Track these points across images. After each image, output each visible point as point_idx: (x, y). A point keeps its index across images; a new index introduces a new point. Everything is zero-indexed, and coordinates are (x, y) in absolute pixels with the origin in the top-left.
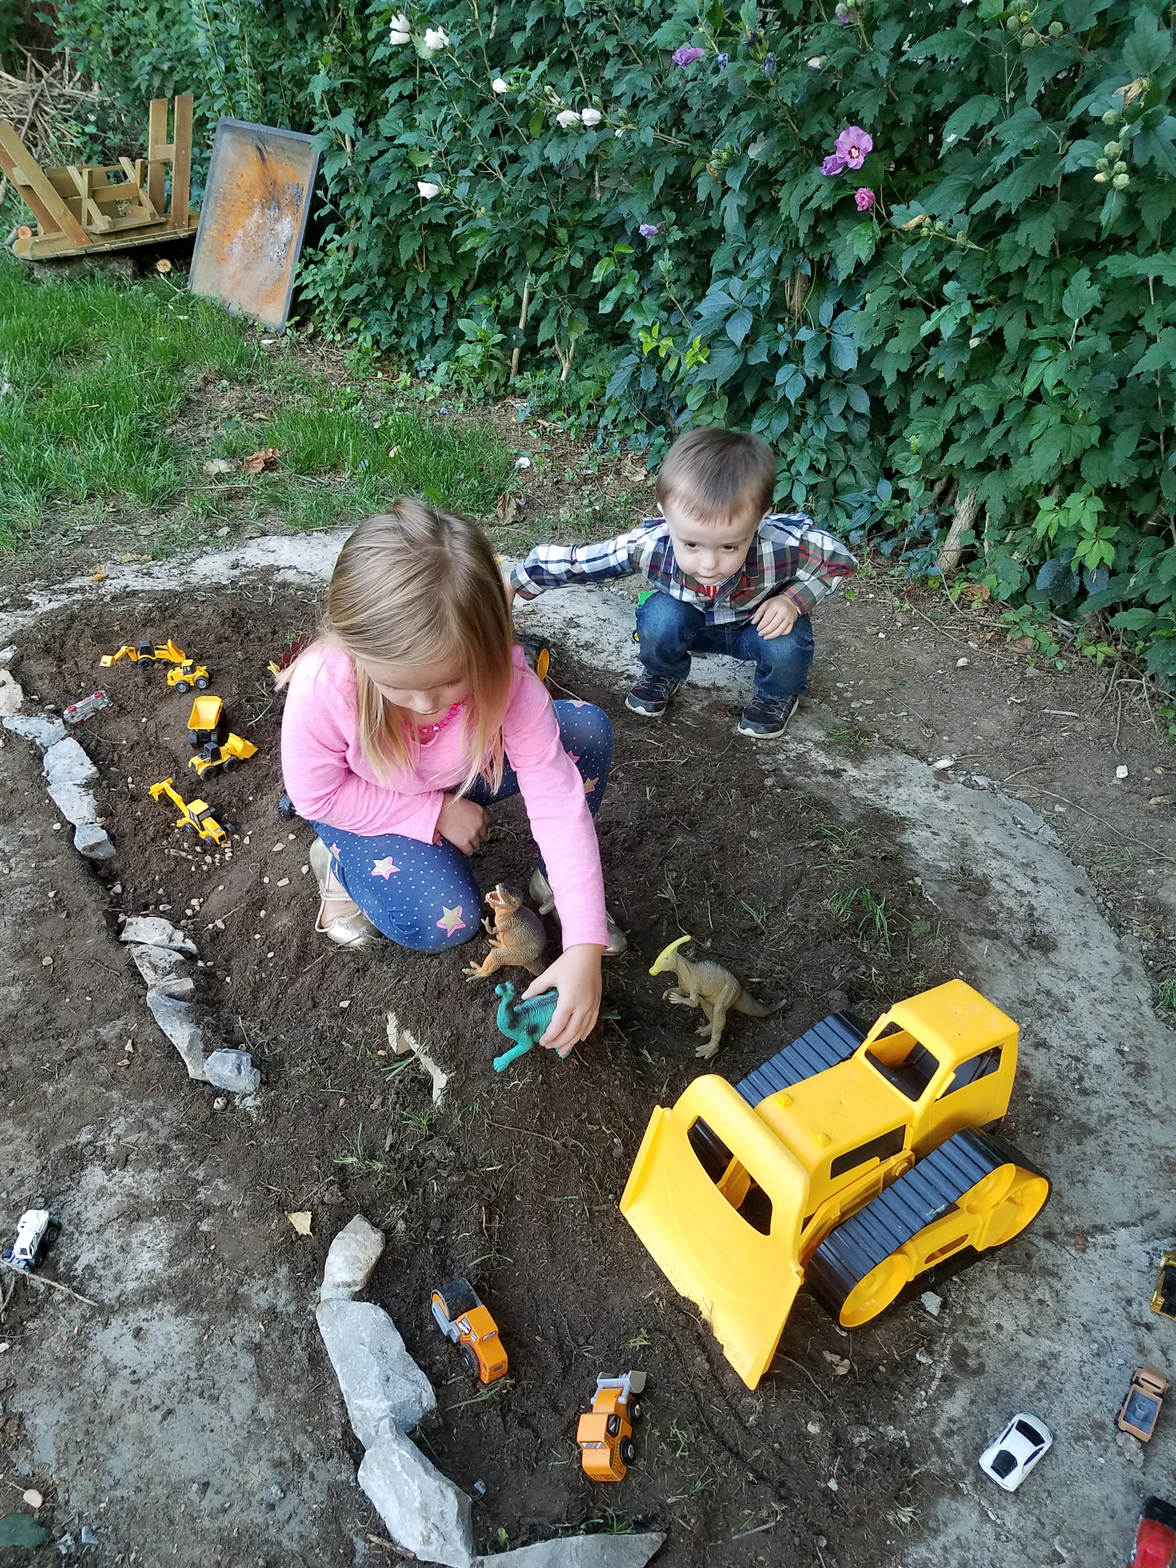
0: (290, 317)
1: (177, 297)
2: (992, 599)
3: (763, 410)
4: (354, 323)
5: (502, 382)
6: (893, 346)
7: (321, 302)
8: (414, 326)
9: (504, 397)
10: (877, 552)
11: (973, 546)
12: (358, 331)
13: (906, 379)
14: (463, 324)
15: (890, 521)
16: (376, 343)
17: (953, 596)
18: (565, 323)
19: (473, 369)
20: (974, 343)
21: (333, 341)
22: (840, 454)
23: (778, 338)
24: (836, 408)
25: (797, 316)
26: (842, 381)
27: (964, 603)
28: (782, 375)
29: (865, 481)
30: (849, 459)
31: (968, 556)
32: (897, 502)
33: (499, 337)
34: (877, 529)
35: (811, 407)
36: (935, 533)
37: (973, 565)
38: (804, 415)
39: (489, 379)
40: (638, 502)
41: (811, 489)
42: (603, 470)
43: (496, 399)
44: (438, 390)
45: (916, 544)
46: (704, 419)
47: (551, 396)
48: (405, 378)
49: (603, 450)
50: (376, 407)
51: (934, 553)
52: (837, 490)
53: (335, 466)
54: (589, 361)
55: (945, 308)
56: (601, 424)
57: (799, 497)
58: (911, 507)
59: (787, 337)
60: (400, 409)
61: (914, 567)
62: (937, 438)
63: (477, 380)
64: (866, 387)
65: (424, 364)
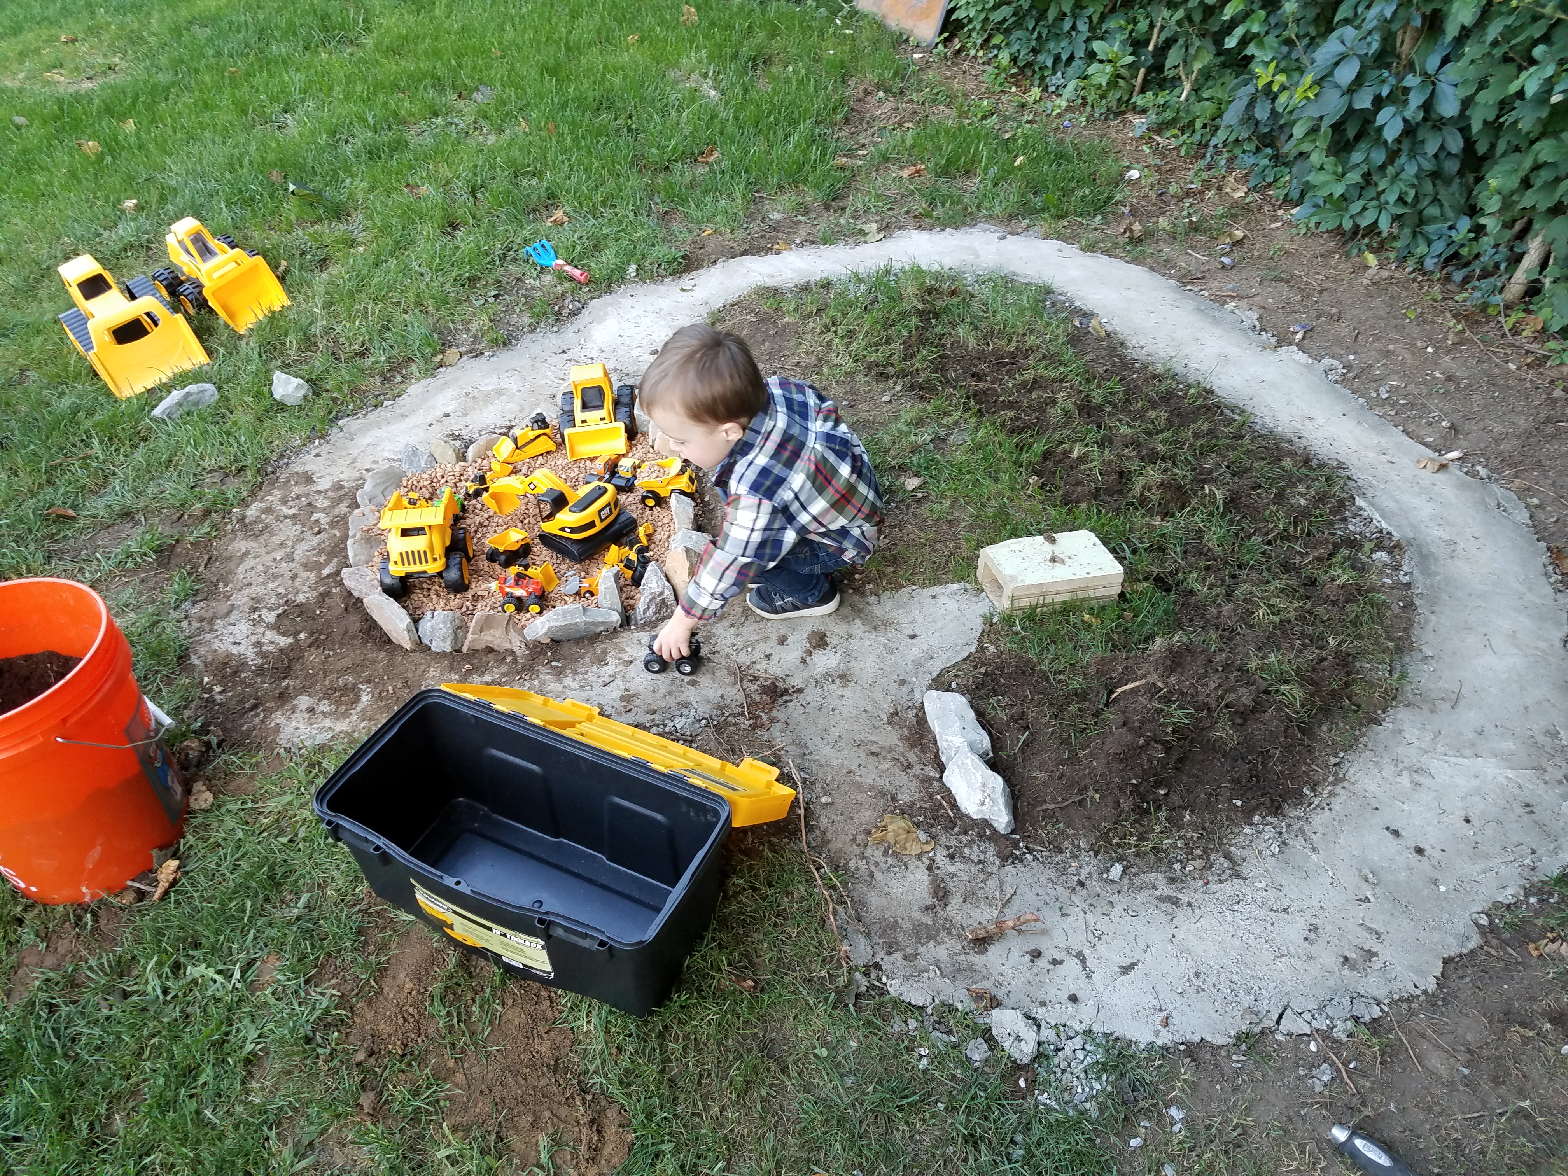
0: (941, 33)
1: (844, 12)
2: (1544, 330)
4: (997, 40)
5: (1125, 98)
6: (1482, 96)
7: (970, 21)
8: (1051, 45)
9: (1124, 113)
10: (1448, 279)
11: (1537, 281)
12: (999, 48)
13: (1494, 127)
14: (1096, 45)
15: (1464, 251)
16: (1014, 59)
17: (1508, 323)
18: (1192, 51)
19: (1099, 88)
20: (1555, 99)
21: (975, 57)
22: (1428, 187)
23: (1383, 82)
25: (1404, 62)
26: (1438, 123)
27: (1516, 331)
29: (1450, 213)
30: (1437, 193)
31: (1533, 290)
32: (1472, 235)
33: (1130, 59)
34: (1453, 259)
35: (1406, 145)
36: (1503, 266)
37: (1536, 299)
38: (1399, 150)
39: (1114, 96)
40: (1234, 217)
41: (1397, 218)
42: (1206, 185)
43: (1117, 115)
44: (1064, 104)
45: (1485, 274)
46: (1306, 147)
47: (1169, 115)
48: (1036, 92)
49: (1210, 167)
50: (1007, 119)
51: (1500, 284)
52: (1422, 221)
53: (968, 172)
54: (1210, 83)
55: (1533, 69)
56: (1212, 143)
57: (1384, 224)
58: (1487, 242)
59: (1393, 81)
60: (1028, 122)
61: (1478, 294)
62: (1514, 182)
63: (1102, 97)
64: (1461, 130)
65: (1055, 80)
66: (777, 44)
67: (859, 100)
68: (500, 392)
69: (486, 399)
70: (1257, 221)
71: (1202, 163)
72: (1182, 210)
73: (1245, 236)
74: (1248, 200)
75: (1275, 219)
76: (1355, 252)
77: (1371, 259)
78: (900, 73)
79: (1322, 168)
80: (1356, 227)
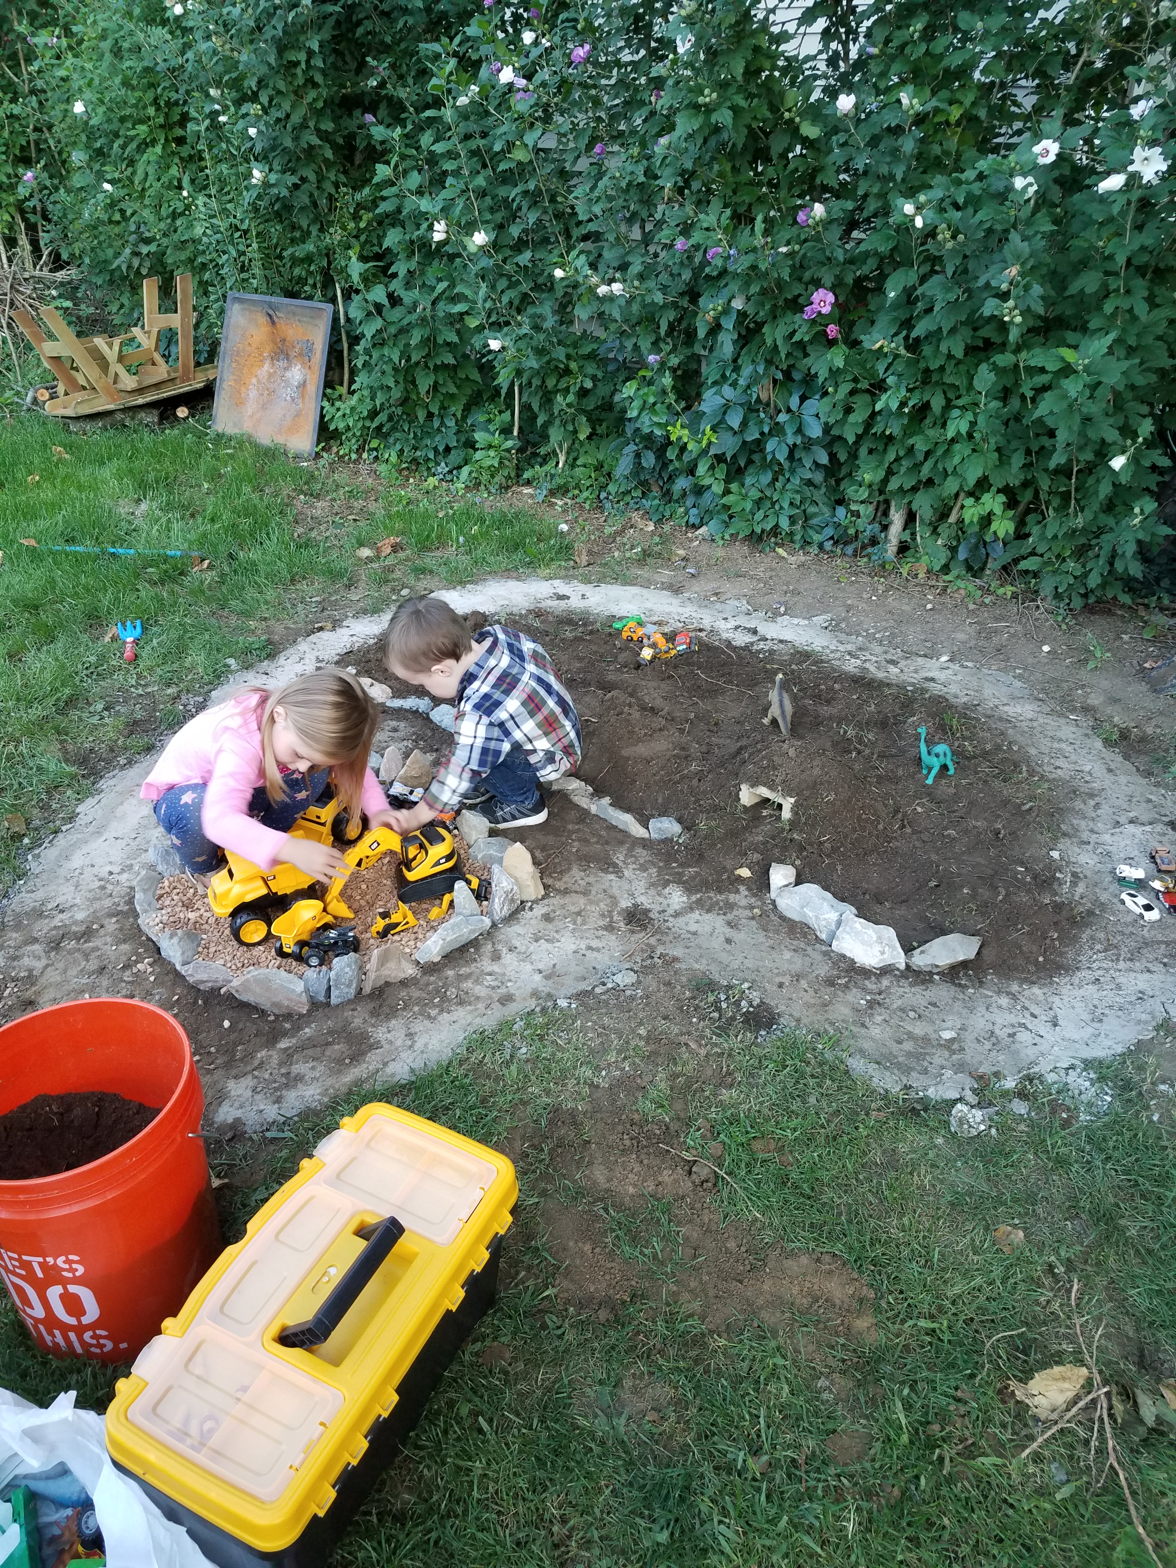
0: (319, 442)
1: (211, 437)
2: (930, 571)
3: (754, 469)
4: (373, 444)
6: (852, 418)
8: (428, 441)
9: (511, 487)
10: (843, 553)
11: (905, 541)
12: (376, 450)
14: (478, 436)
15: (851, 531)
17: (904, 571)
21: (359, 460)
22: (808, 493)
23: (762, 422)
24: (806, 463)
26: (808, 444)
28: (771, 445)
29: (827, 508)
32: (853, 519)
34: (842, 538)
36: (879, 536)
41: (792, 519)
44: (463, 486)
45: (870, 544)
46: (707, 481)
47: (559, 481)
48: (432, 481)
51: (882, 548)
56: (603, 496)
57: (784, 523)
58: (862, 521)
59: (769, 420)
60: (449, 502)
61: (875, 558)
62: (881, 473)
71: (607, 512)
72: (621, 546)
73: (687, 554)
76: (767, 549)
77: (782, 552)
79: (728, 492)
80: (763, 531)
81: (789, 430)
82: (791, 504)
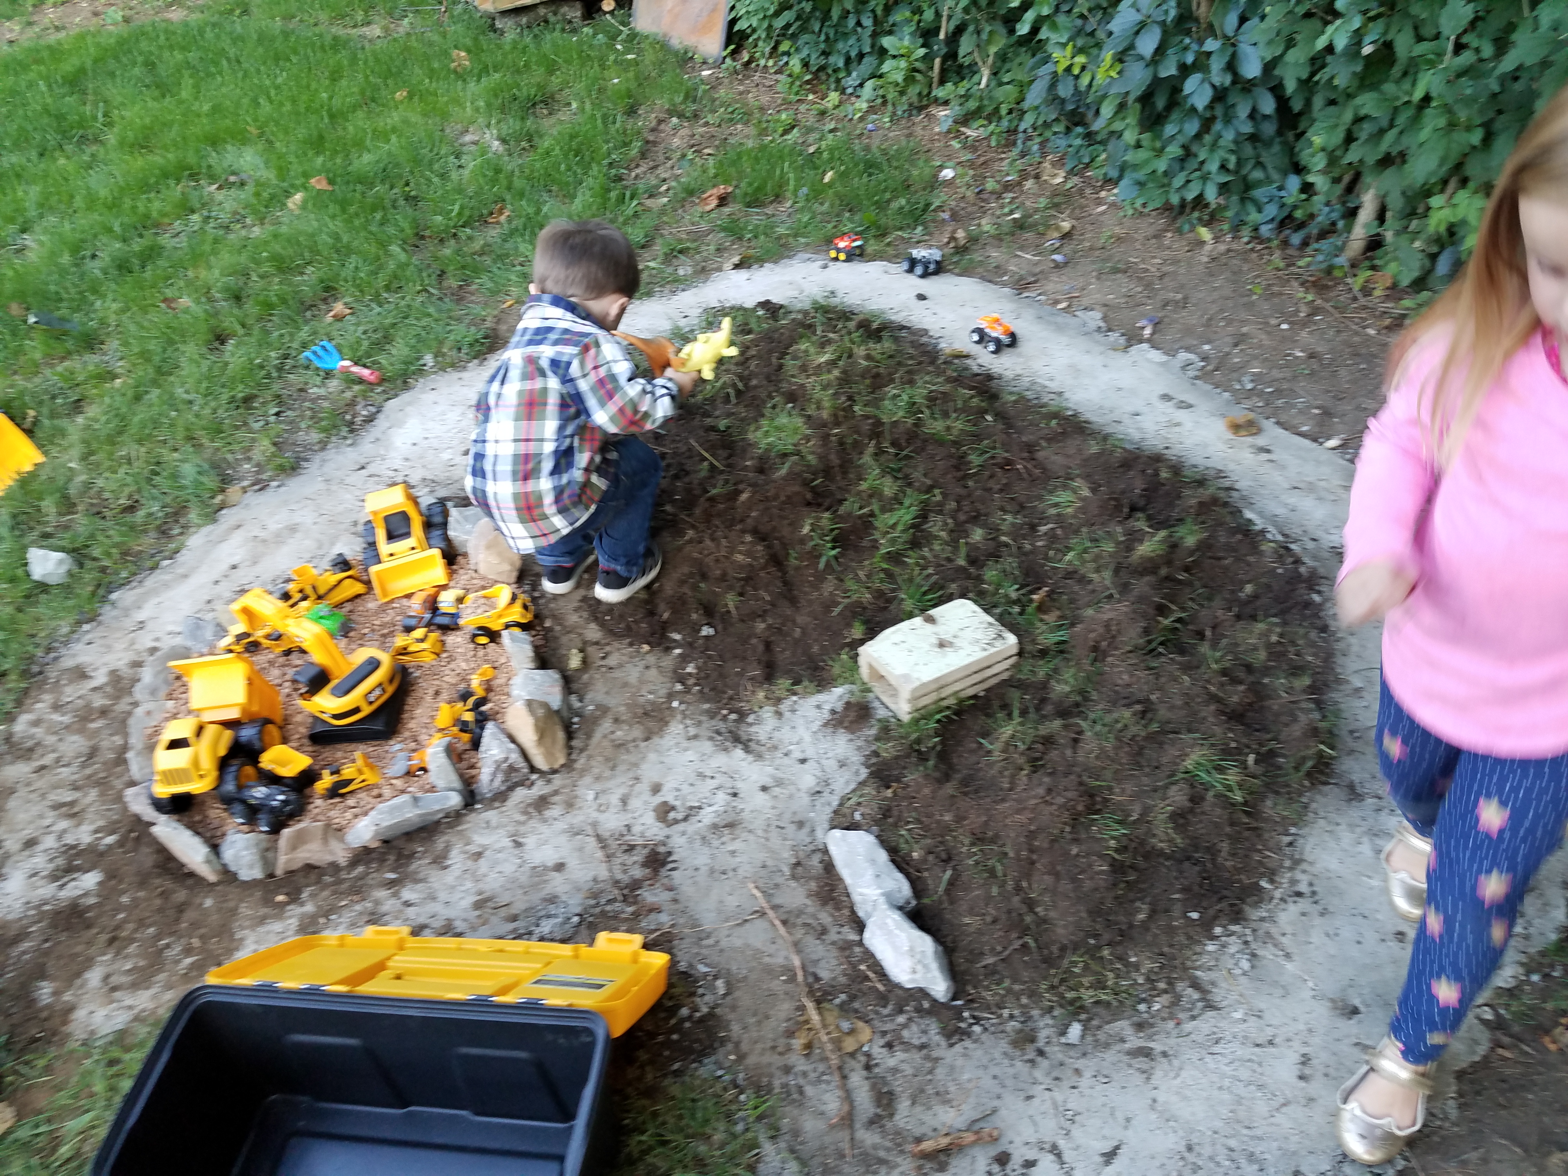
0: (727, 46)
1: (623, 36)
2: (1394, 286)
3: (1175, 115)
4: (785, 46)
5: (925, 92)
6: (1292, 56)
7: (754, 31)
8: (840, 45)
9: (927, 106)
10: (1285, 243)
11: (1378, 235)
12: (788, 54)
13: (1307, 85)
14: (887, 42)
15: (1298, 214)
16: (806, 64)
17: (1357, 283)
18: (984, 36)
19: (897, 84)
20: (1367, 50)
21: (765, 66)
22: (1249, 151)
23: (1186, 49)
24: (1243, 111)
26: (1247, 87)
27: (1367, 291)
28: (1191, 84)
29: (1275, 176)
30: (1258, 156)
31: (1374, 244)
32: (1304, 196)
33: (922, 51)
34: (1286, 222)
35: (1219, 111)
36: (1341, 224)
37: (1379, 252)
38: (1213, 117)
39: (913, 91)
40: (1056, 206)
41: (1224, 188)
42: (1024, 175)
43: (920, 109)
44: (865, 106)
45: (1323, 235)
46: (1118, 126)
47: (972, 105)
48: (834, 97)
49: (1023, 155)
50: (809, 130)
51: (1339, 243)
52: (1248, 186)
53: (777, 196)
54: (1007, 66)
55: (1338, 22)
56: (1021, 128)
57: (1211, 194)
58: (1318, 200)
59: (1195, 47)
60: (831, 131)
61: (1320, 258)
62: (1338, 137)
63: (902, 93)
64: (1272, 90)
65: (851, 81)
66: (556, 81)
67: (653, 130)
68: (293, 529)
69: (279, 539)
70: (1082, 207)
71: (1015, 152)
72: (1002, 207)
73: (1073, 227)
74: (1068, 186)
75: (1099, 202)
76: (1187, 227)
77: (1205, 233)
78: (690, 96)
79: (1138, 146)
80: (1183, 201)
81: (1216, 65)
82: (1223, 167)
